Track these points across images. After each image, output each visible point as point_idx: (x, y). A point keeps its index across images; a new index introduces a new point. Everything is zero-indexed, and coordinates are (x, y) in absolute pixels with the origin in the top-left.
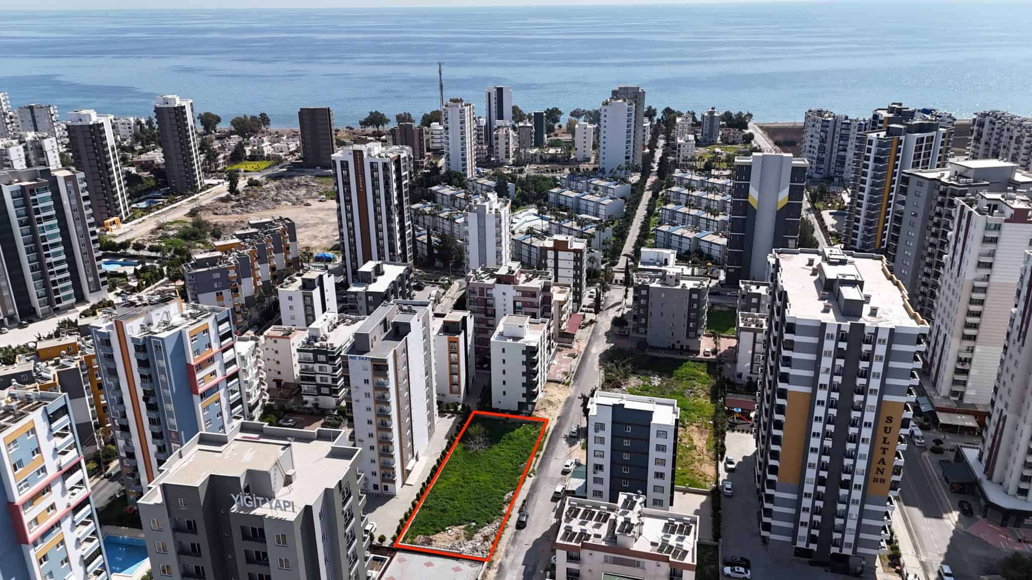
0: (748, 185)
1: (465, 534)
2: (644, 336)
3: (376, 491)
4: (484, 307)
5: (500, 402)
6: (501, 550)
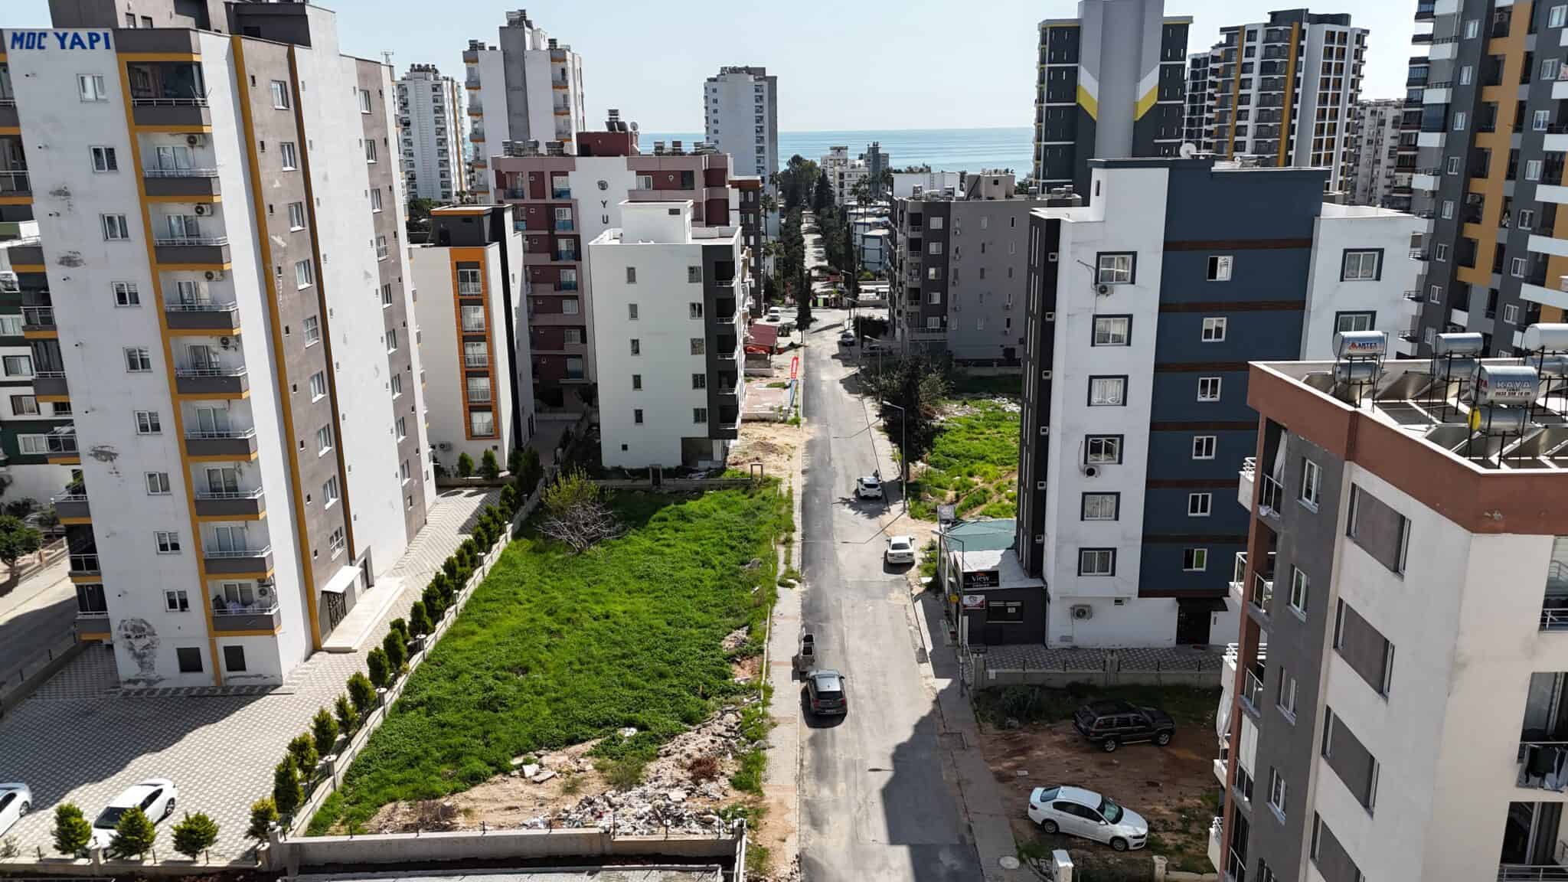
0: (1075, 70)
1: (600, 769)
2: (938, 337)
3: (192, 679)
4: (546, 232)
5: (625, 447)
6: (781, 803)
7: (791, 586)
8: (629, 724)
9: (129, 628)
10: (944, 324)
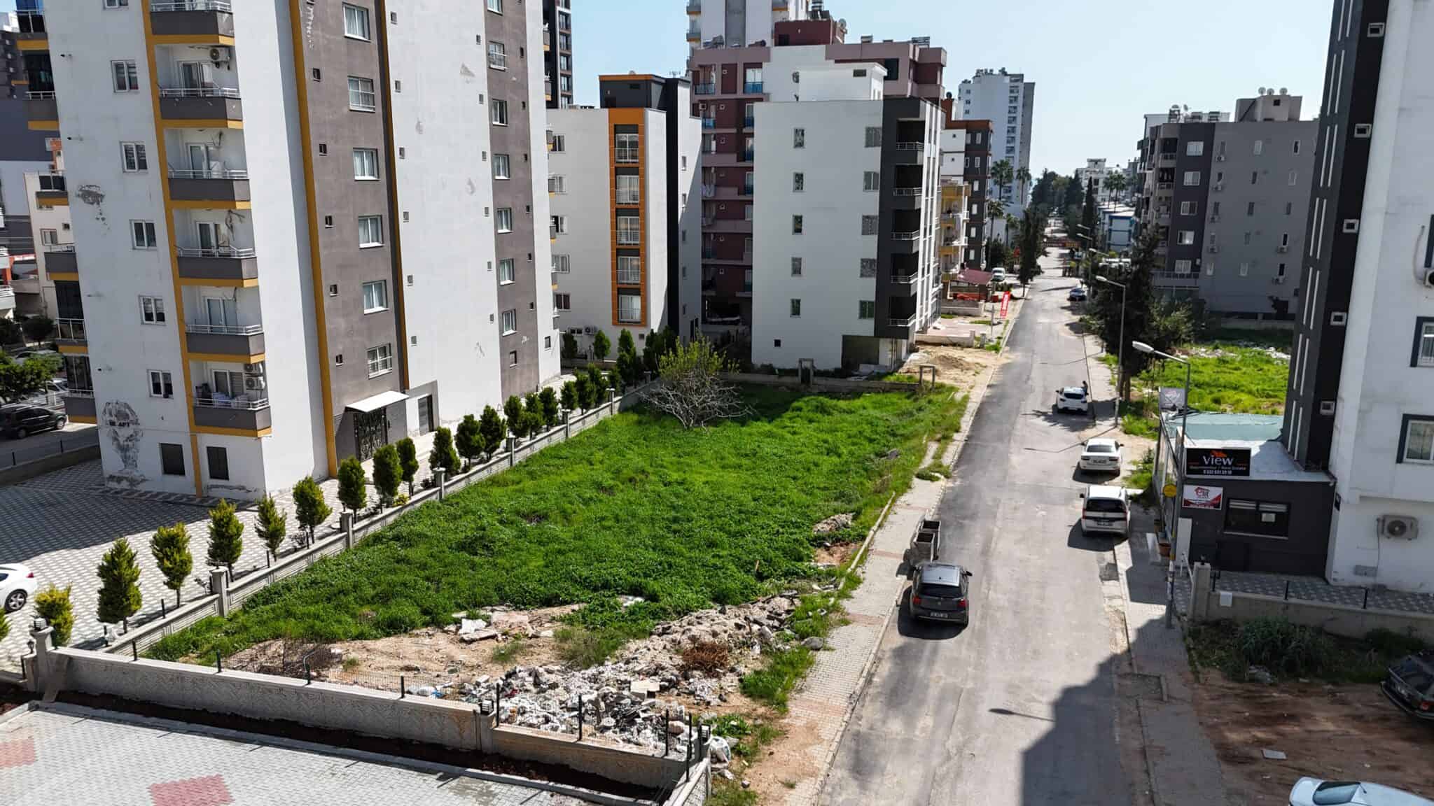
1: (563, 638)
2: (1189, 283)
3: (175, 484)
4: (734, 131)
5: (778, 343)
6: (811, 728)
7: (932, 479)
8: (635, 591)
9: (114, 412)
10: (1196, 269)
